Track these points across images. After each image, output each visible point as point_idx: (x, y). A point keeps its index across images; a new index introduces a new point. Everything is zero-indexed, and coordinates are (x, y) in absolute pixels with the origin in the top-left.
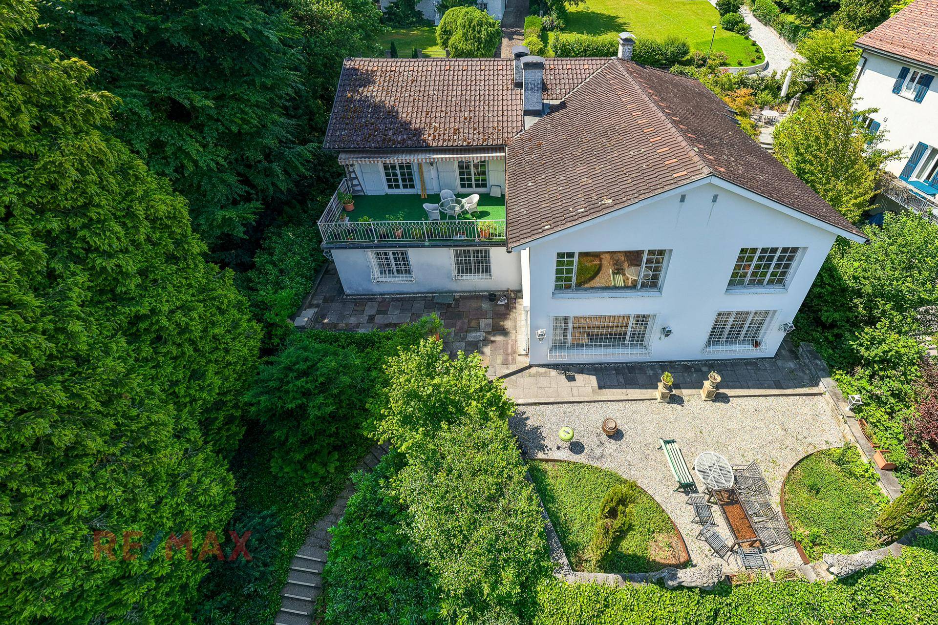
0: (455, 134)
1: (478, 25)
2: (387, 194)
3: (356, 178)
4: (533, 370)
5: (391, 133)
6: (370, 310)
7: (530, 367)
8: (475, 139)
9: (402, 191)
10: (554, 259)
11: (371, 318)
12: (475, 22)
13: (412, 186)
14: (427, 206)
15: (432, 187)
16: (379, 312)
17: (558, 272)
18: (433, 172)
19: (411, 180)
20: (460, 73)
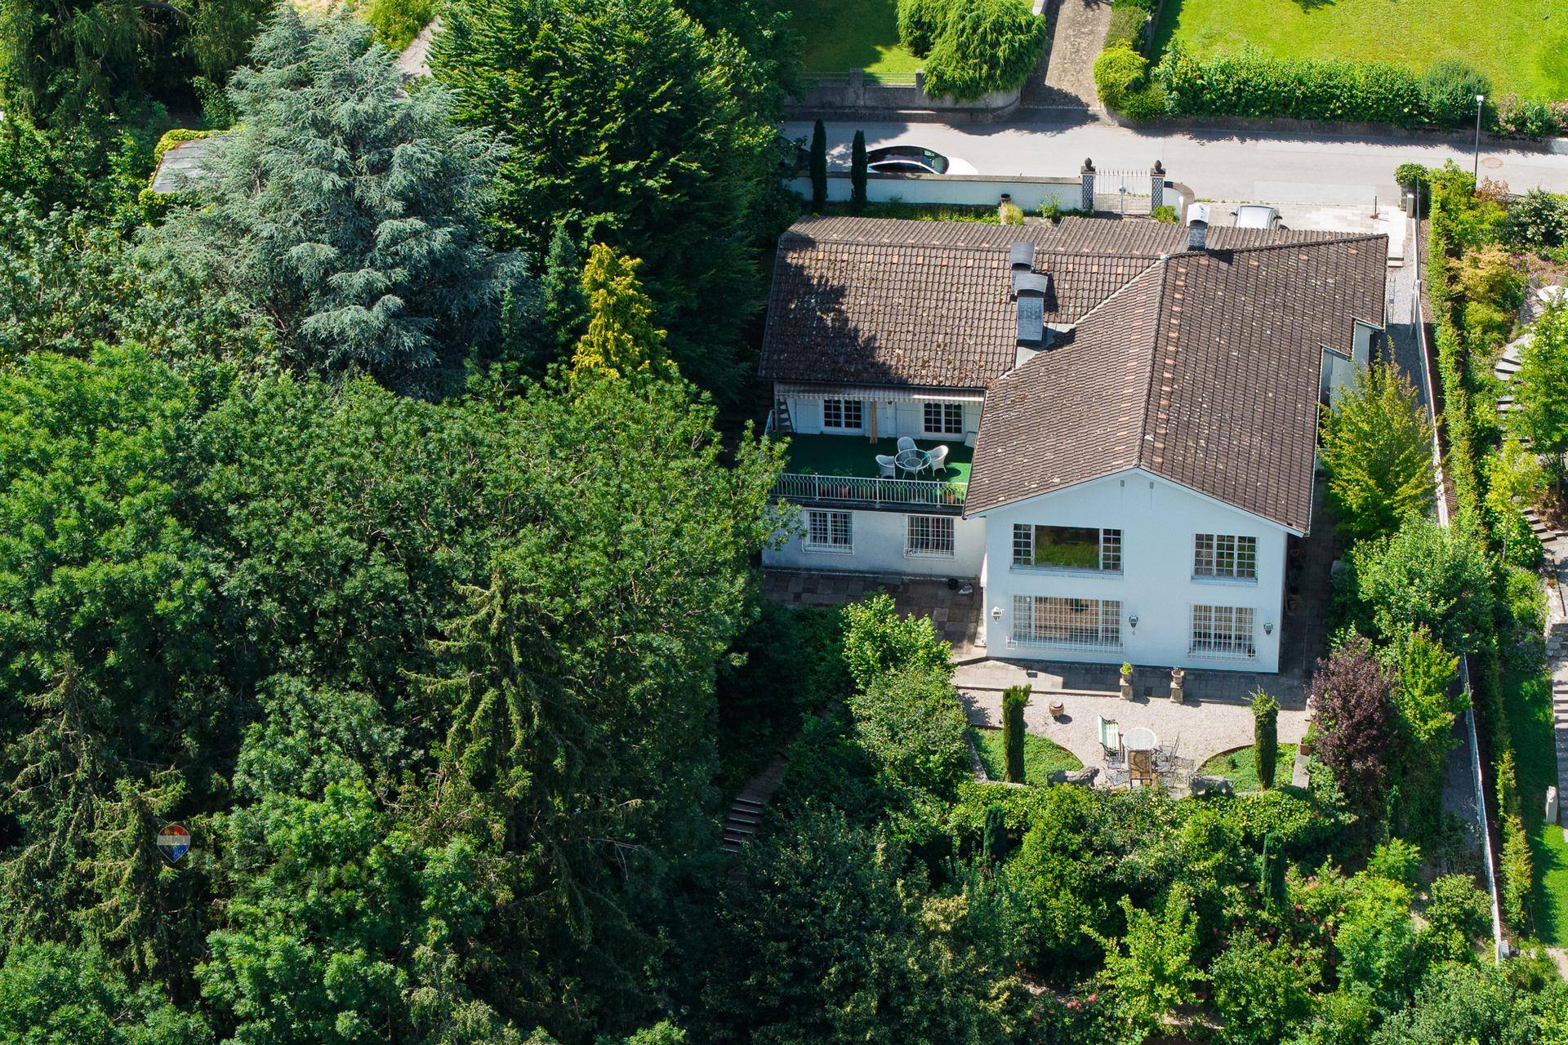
0: (923, 367)
1: (993, 30)
2: (822, 434)
3: (786, 411)
4: (991, 663)
5: (841, 360)
6: (794, 587)
7: (987, 659)
8: (948, 378)
9: (843, 430)
10: (1011, 531)
11: (797, 597)
12: (986, 24)
13: (858, 425)
14: (880, 458)
15: (886, 430)
16: (806, 590)
17: (1016, 544)
18: (890, 411)
19: (858, 417)
20: (938, 270)
